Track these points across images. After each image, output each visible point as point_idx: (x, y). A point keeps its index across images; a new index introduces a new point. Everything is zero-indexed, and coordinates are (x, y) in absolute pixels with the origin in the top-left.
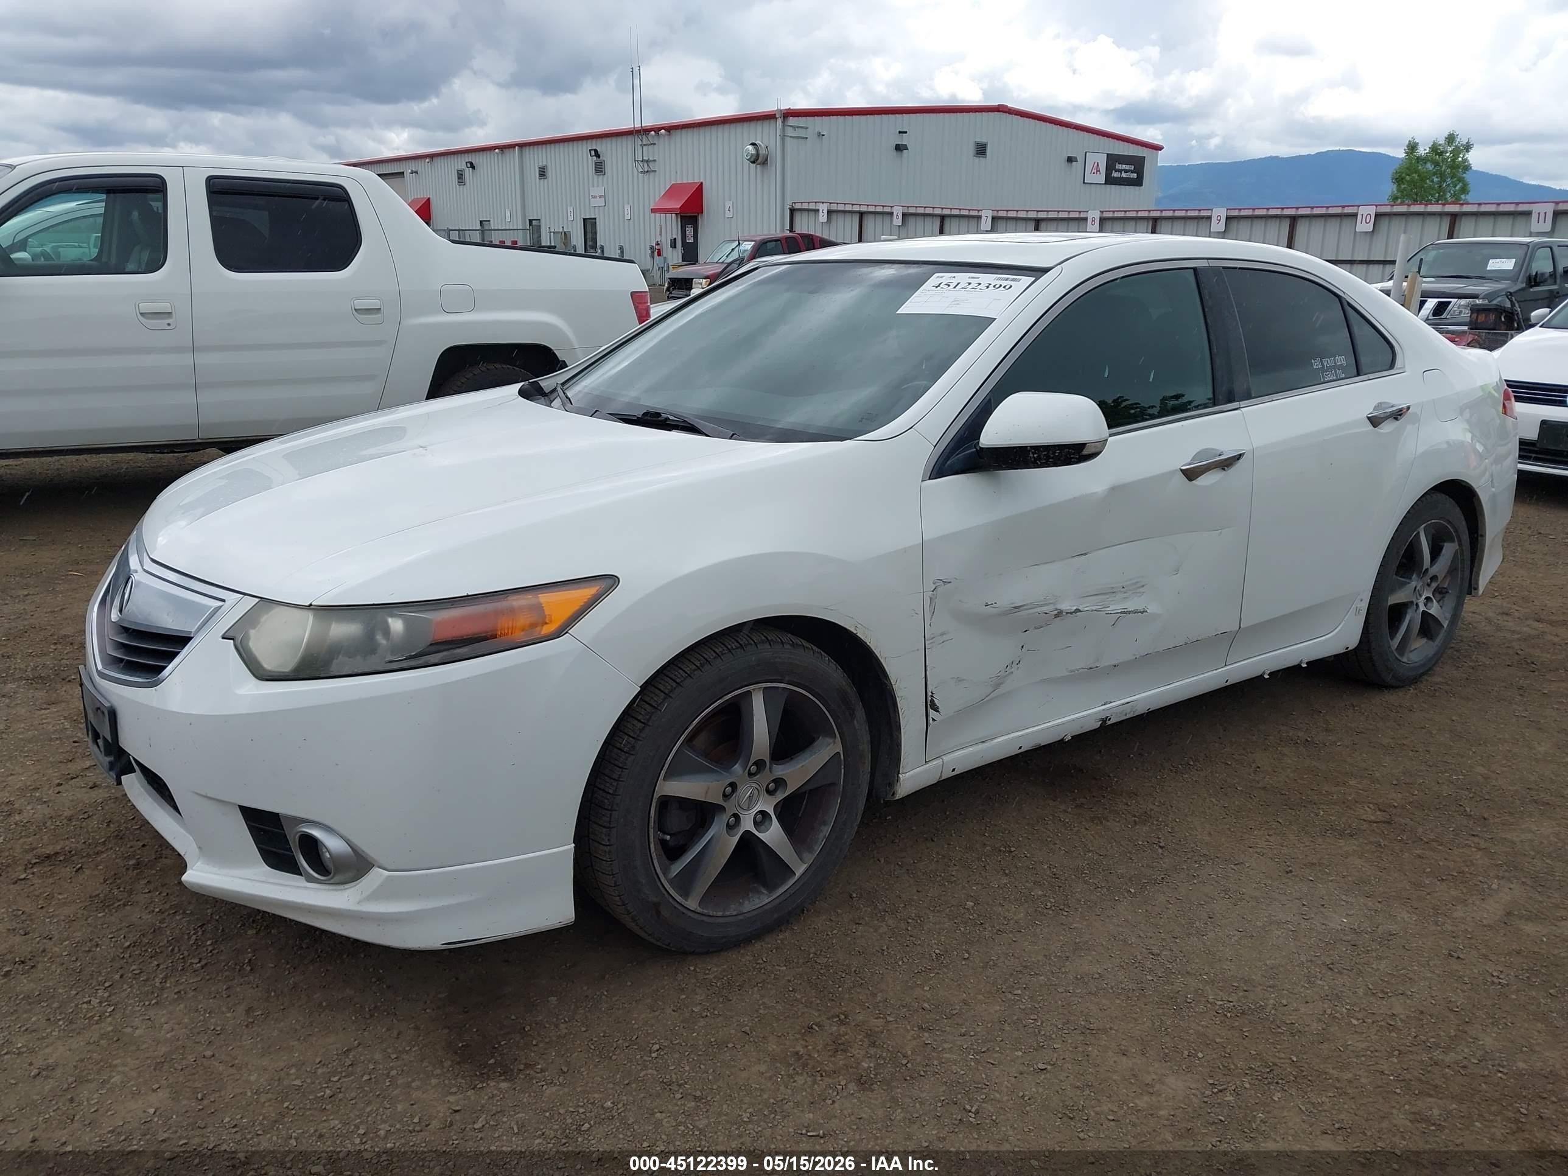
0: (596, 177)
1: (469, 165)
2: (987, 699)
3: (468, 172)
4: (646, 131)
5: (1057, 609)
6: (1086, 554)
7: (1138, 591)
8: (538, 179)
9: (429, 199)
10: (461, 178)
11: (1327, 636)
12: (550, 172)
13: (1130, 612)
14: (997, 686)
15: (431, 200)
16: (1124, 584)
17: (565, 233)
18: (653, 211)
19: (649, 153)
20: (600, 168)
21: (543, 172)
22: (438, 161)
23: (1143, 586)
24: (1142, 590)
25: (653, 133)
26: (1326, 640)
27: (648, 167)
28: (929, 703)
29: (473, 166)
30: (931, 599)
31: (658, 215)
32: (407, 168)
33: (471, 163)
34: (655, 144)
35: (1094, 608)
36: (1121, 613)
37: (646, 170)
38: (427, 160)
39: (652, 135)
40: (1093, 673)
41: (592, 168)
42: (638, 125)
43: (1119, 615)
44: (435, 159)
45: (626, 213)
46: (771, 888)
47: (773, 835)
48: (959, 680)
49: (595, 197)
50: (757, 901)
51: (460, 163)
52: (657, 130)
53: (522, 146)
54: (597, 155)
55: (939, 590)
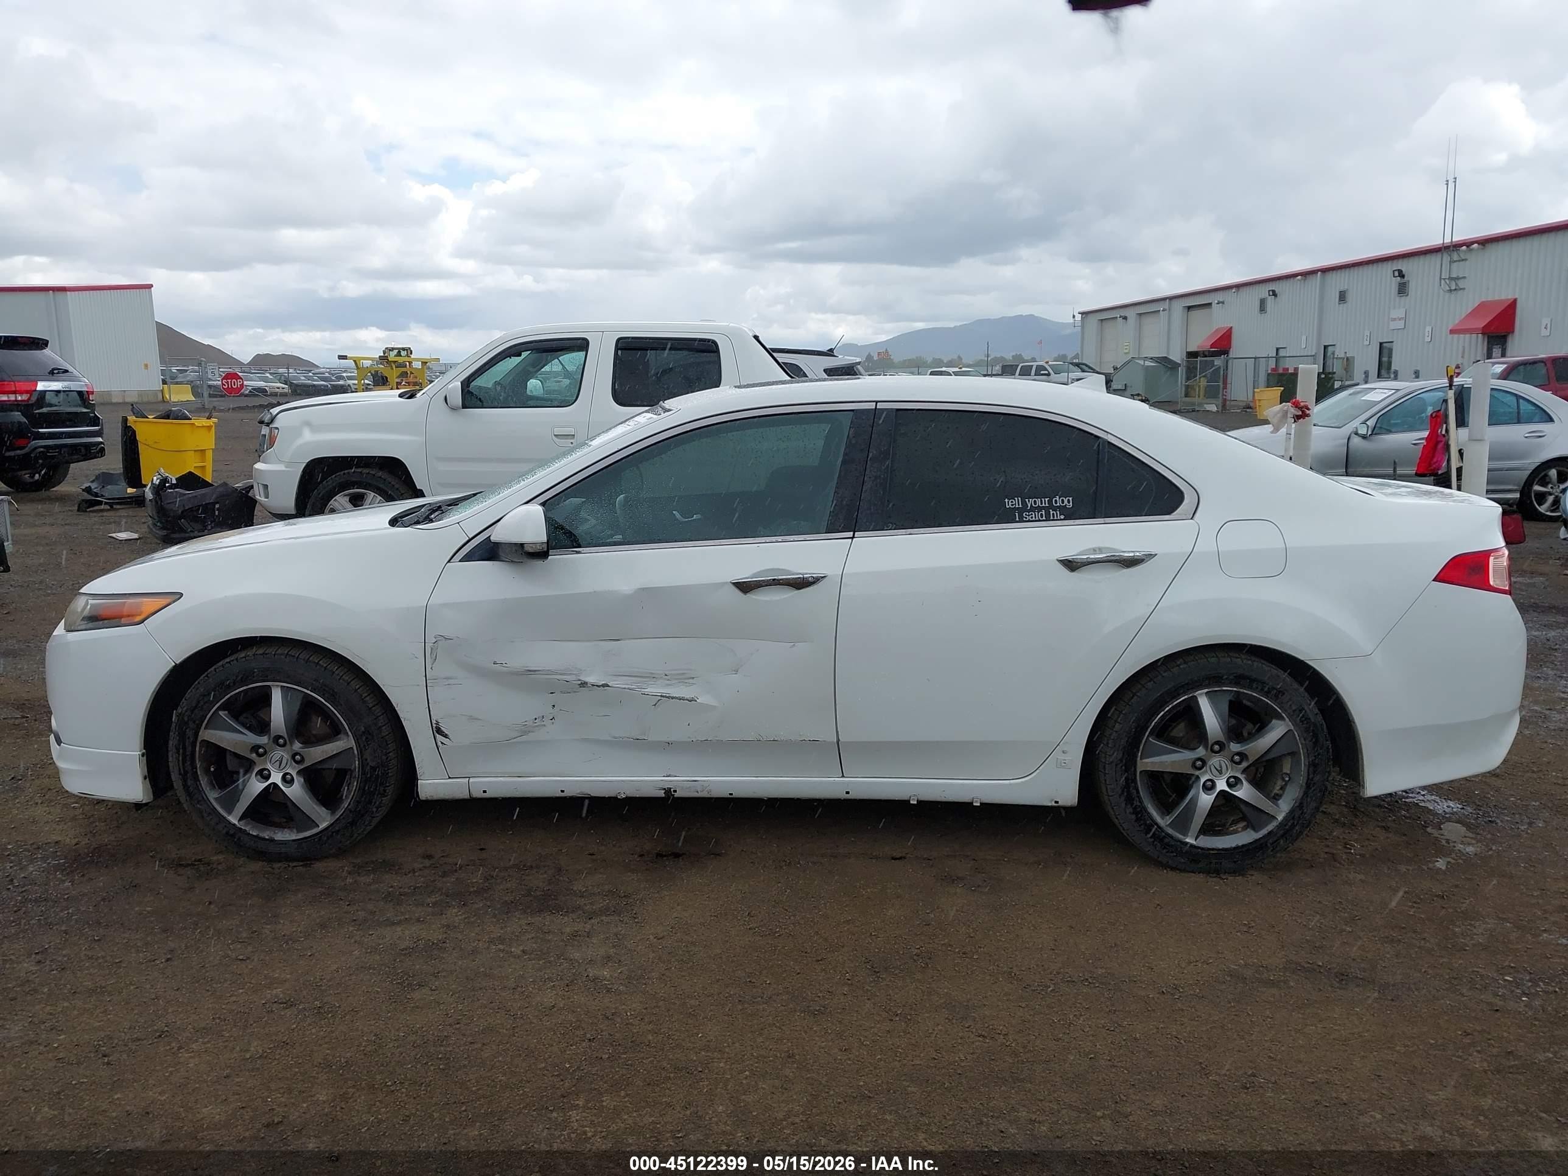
0: (1398, 299)
1: (1271, 293)
2: (513, 741)
3: (1270, 300)
4: (1456, 247)
5: (580, 680)
6: (618, 640)
7: (686, 681)
8: (1337, 304)
9: (1231, 328)
10: (1263, 307)
11: (1012, 781)
12: (1350, 297)
13: (673, 698)
14: (524, 733)
15: (1234, 331)
16: (667, 673)
17: (1347, 359)
18: (1452, 332)
19: (1457, 270)
20: (1403, 289)
21: (1342, 297)
22: (1245, 292)
23: (693, 678)
24: (691, 681)
25: (1464, 248)
26: (1010, 784)
27: (1454, 285)
28: (434, 729)
29: (1274, 294)
30: (432, 649)
31: (1456, 336)
32: (1213, 299)
33: (1274, 291)
34: (1466, 260)
35: (627, 687)
36: (661, 696)
37: (1453, 288)
38: (1234, 290)
39: (1463, 251)
40: (638, 744)
41: (1394, 288)
42: (1448, 240)
43: (660, 698)
44: (1241, 289)
45: (1427, 334)
46: (299, 831)
47: (296, 791)
48: (472, 718)
49: (1394, 320)
50: (288, 835)
51: (1263, 291)
52: (1468, 244)
53: (1325, 271)
54: (1401, 275)
55: (440, 643)
